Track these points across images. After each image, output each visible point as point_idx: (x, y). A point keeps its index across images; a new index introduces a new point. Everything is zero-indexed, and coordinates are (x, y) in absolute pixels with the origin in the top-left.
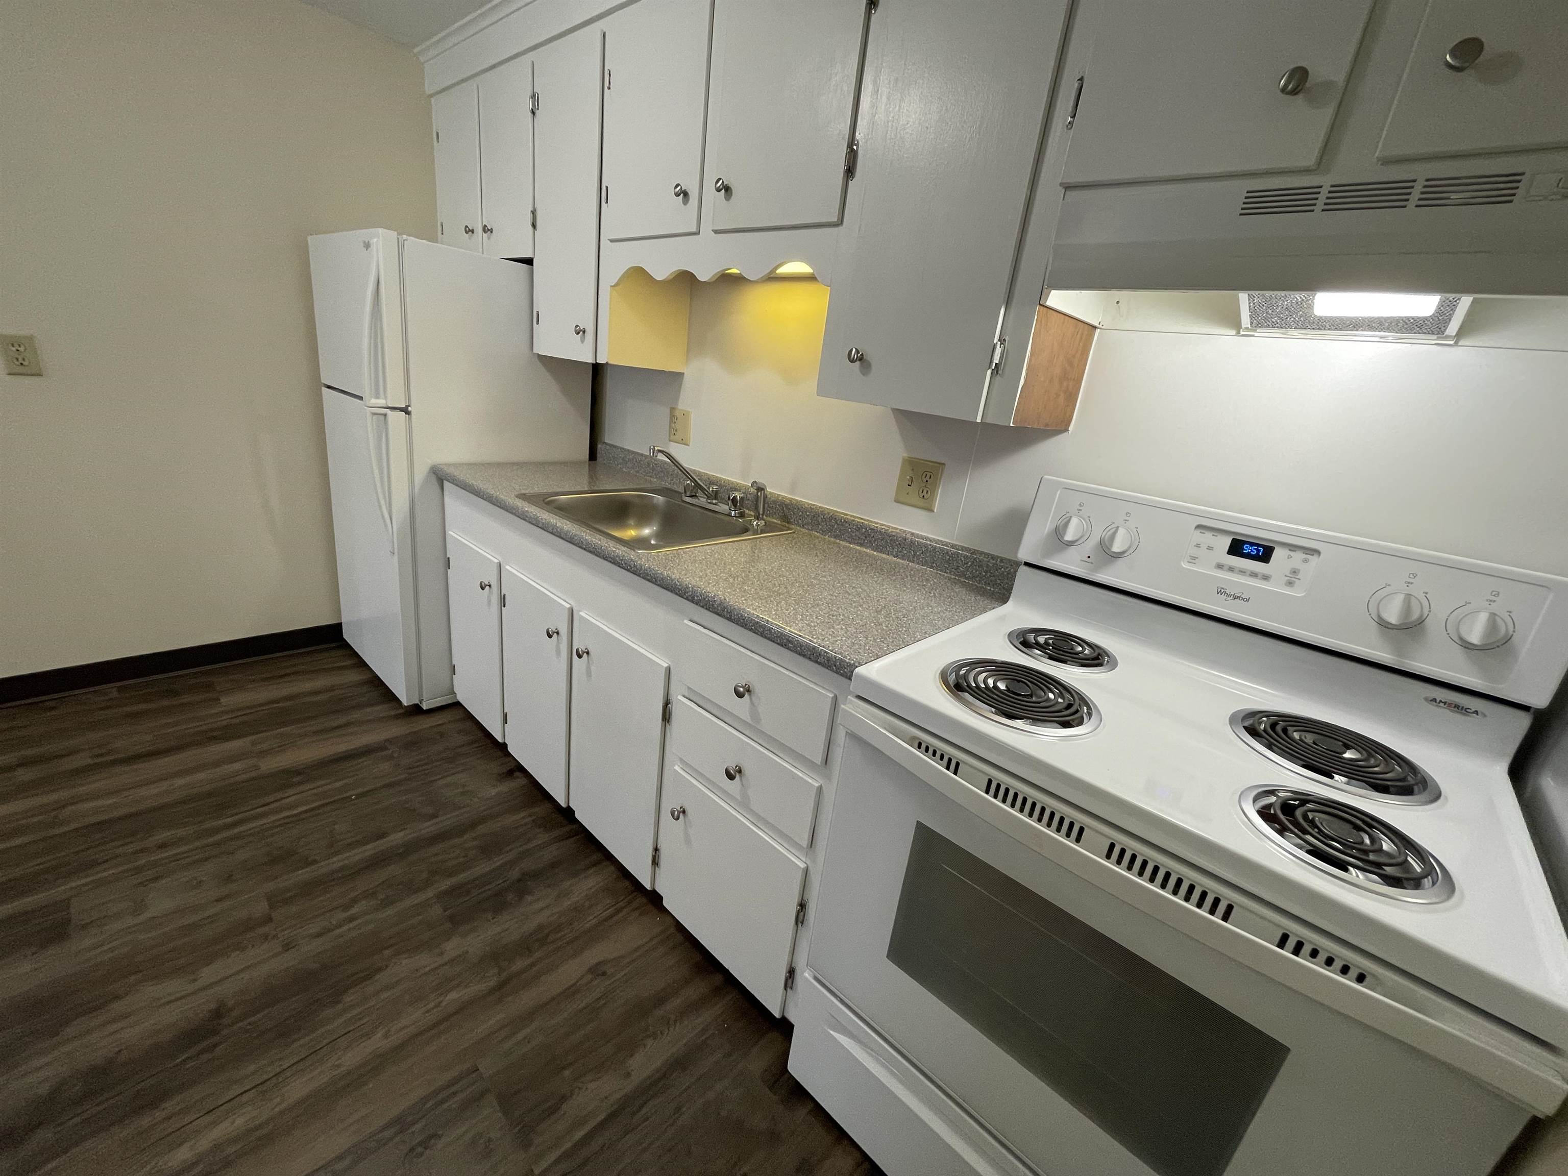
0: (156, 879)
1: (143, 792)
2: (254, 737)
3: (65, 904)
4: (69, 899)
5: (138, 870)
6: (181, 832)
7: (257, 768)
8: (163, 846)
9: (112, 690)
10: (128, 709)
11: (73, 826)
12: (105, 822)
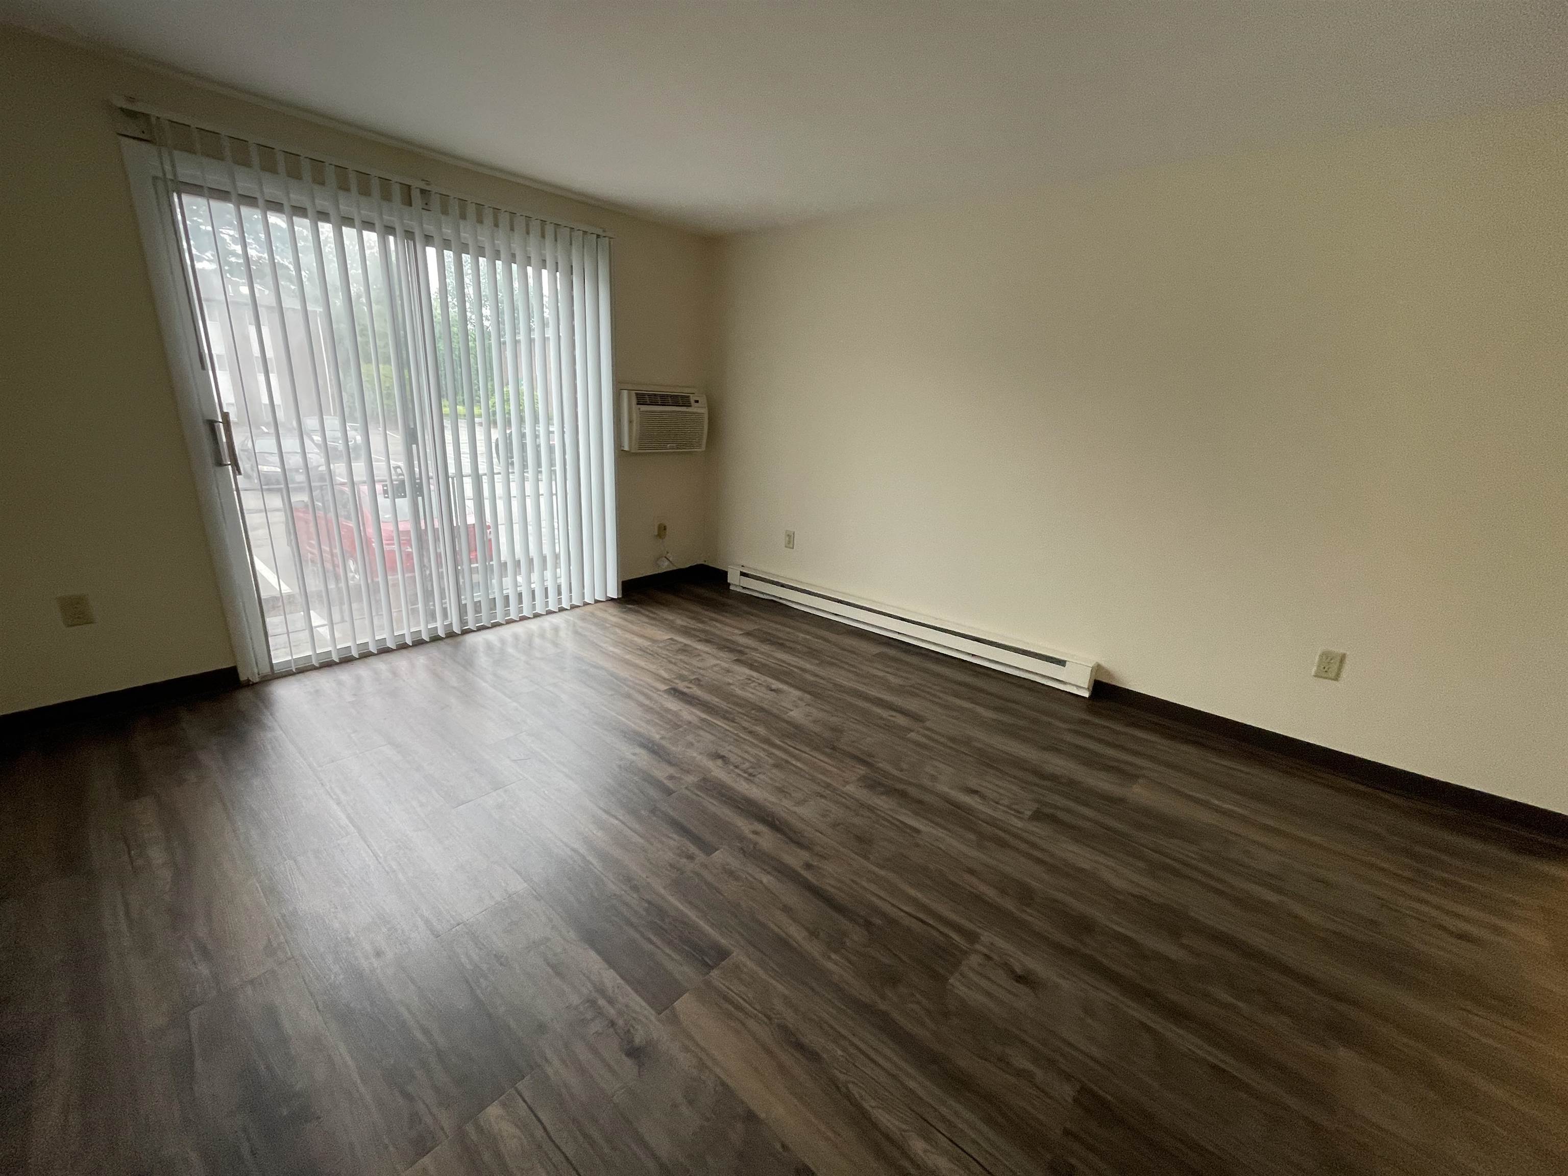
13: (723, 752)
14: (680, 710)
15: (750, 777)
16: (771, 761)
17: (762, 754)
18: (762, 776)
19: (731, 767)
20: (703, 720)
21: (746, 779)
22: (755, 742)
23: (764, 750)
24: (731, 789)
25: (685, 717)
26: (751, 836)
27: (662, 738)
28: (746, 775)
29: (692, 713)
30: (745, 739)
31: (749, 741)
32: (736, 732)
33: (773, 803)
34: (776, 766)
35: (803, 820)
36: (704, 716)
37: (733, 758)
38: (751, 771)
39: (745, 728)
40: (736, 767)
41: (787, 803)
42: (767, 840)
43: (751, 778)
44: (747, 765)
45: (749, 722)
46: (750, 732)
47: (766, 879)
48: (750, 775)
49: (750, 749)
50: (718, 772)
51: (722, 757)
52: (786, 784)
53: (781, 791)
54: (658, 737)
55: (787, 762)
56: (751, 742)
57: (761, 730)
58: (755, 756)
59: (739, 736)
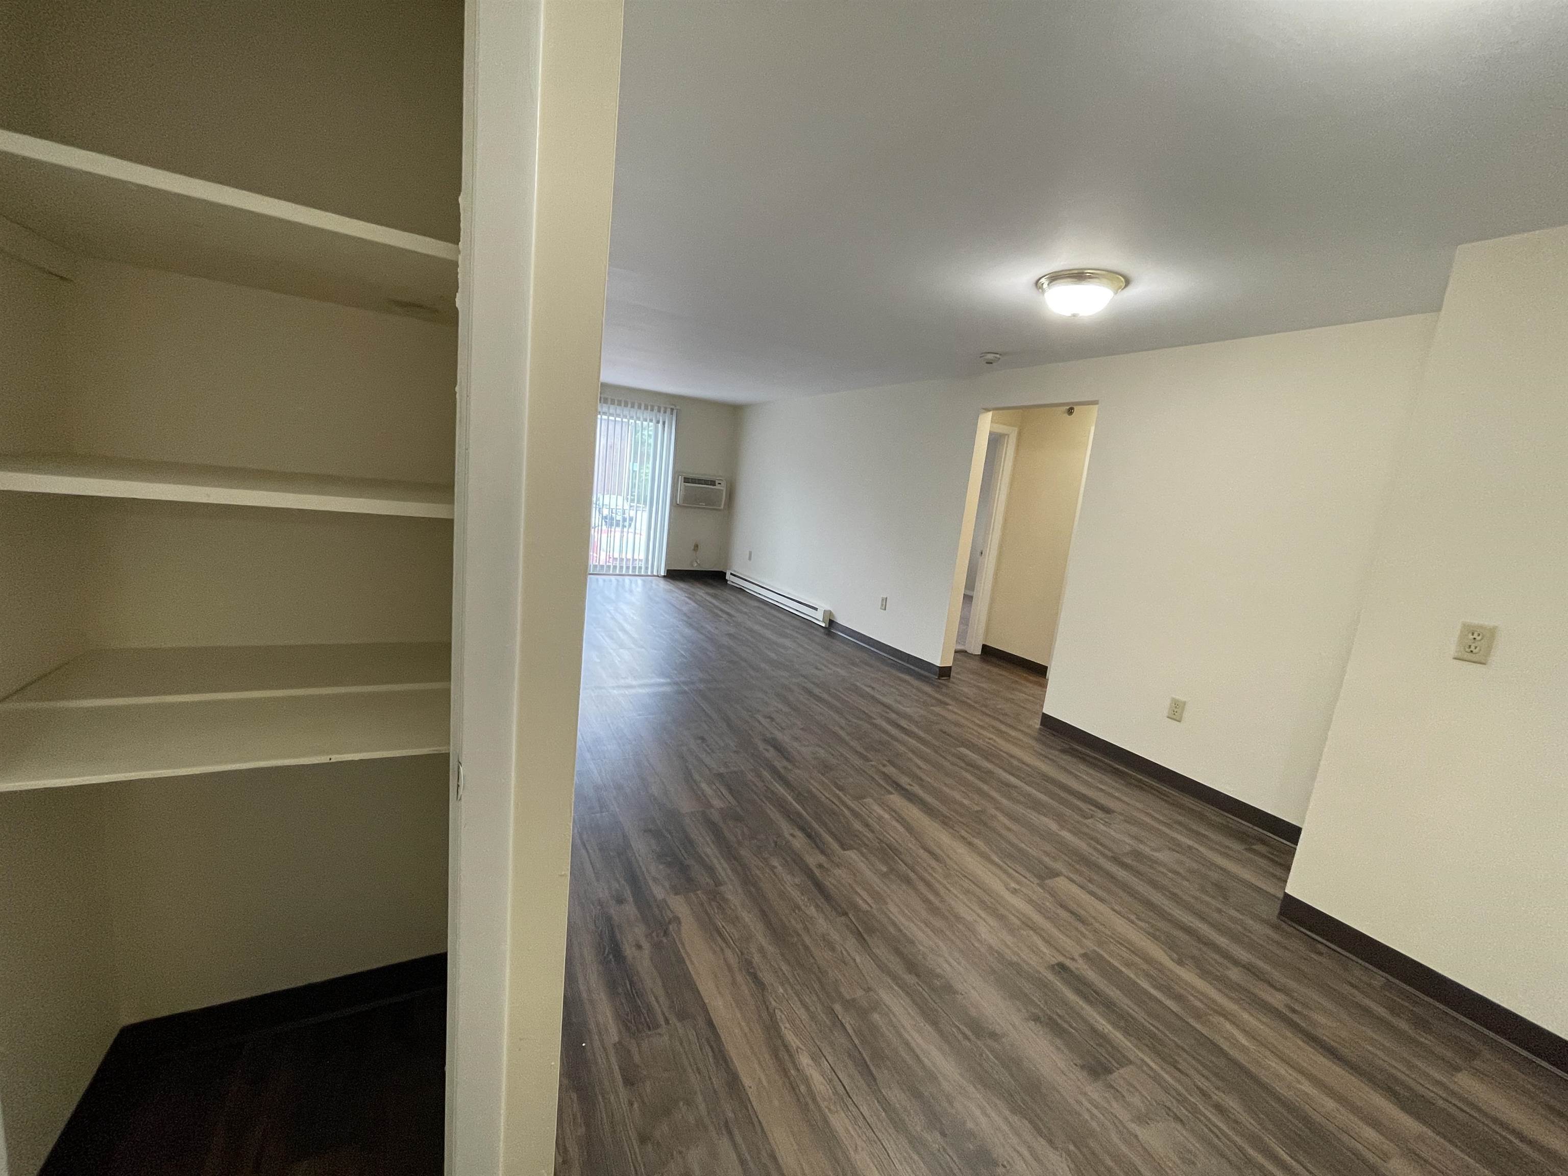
0: (1177, 1118)
1: (1273, 1063)
2: (1430, 1133)
3: (1125, 1061)
4: (1131, 1062)
5: (1182, 1100)
6: (1245, 1118)
7: (1385, 1157)
8: (1220, 1109)
9: (1379, 978)
10: (1367, 1002)
11: (1205, 1031)
12: (1221, 1050)
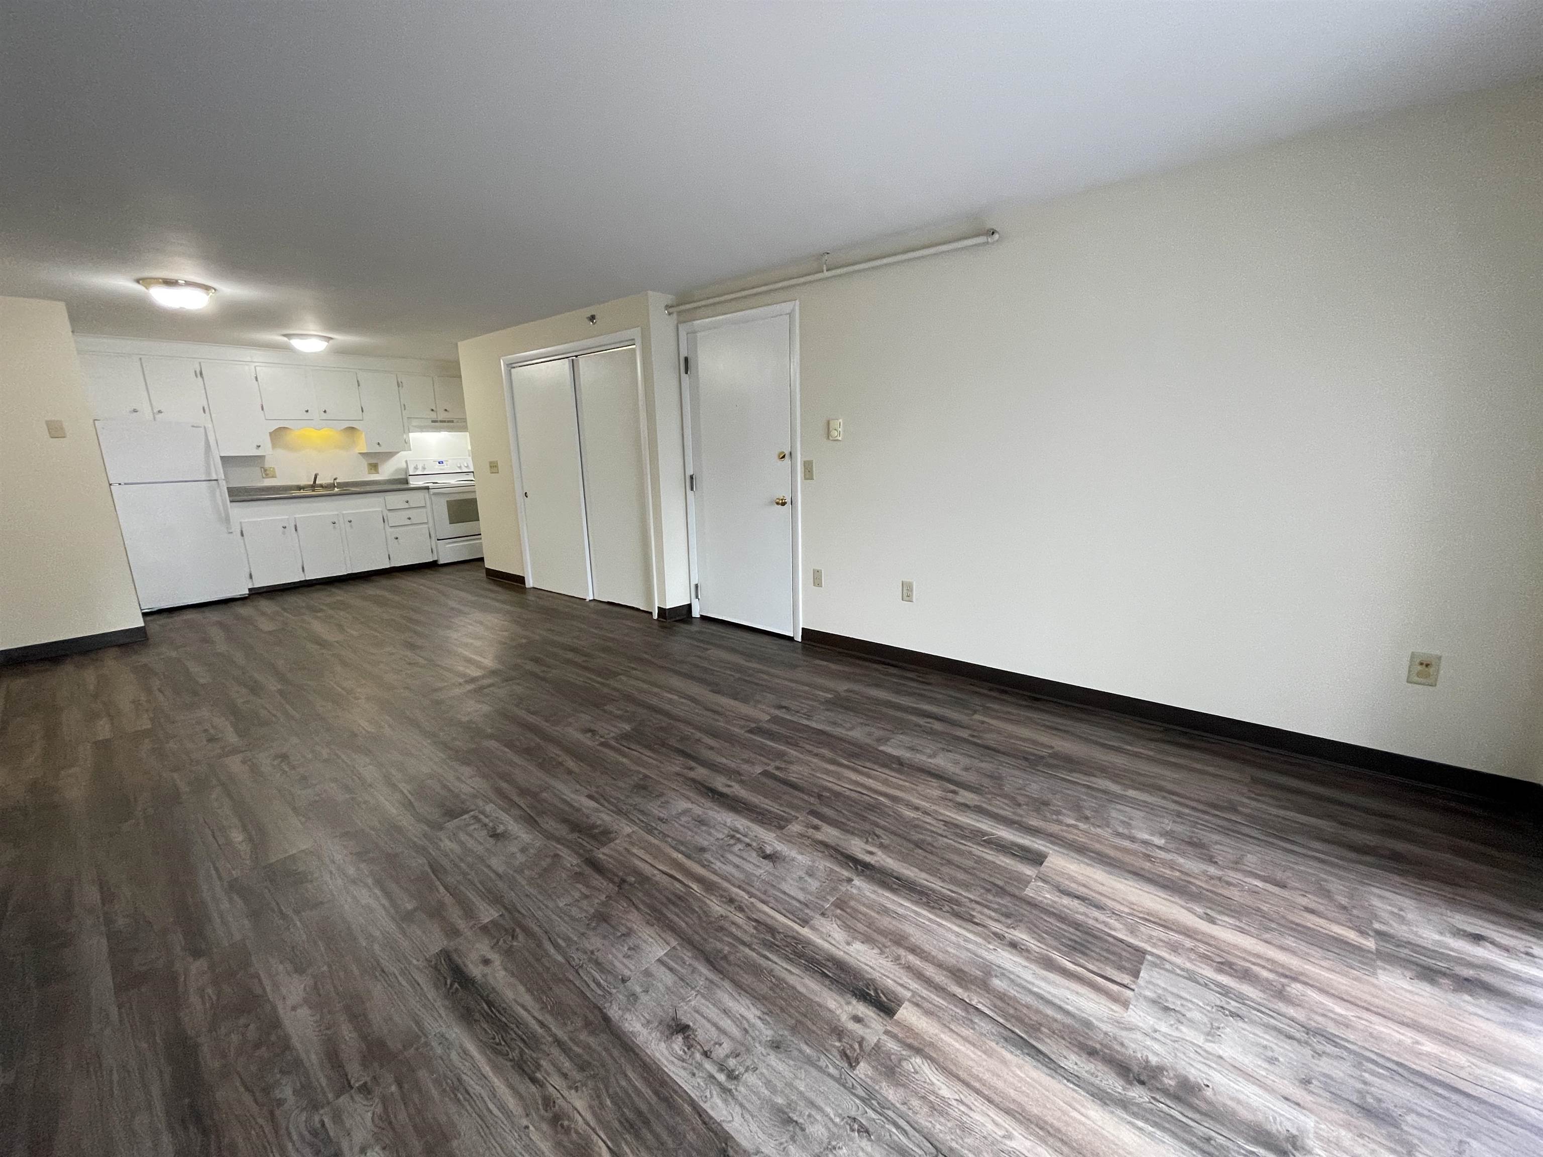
13: (767, 865)
14: (848, 944)
15: (734, 835)
16: (707, 856)
17: (718, 865)
18: (720, 836)
19: (754, 844)
20: (804, 922)
21: (737, 831)
22: (725, 884)
23: (715, 872)
24: (753, 821)
25: (835, 926)
26: (733, 784)
27: (850, 880)
28: (738, 836)
29: (827, 937)
30: (739, 887)
31: (734, 885)
32: (752, 900)
33: (711, 809)
34: (703, 850)
35: (688, 798)
36: (805, 932)
37: (753, 857)
38: (732, 842)
39: (740, 909)
40: (748, 845)
41: (698, 810)
42: (720, 783)
43: (732, 833)
44: (736, 849)
45: (733, 923)
46: (731, 901)
47: (724, 761)
48: (733, 837)
49: (734, 871)
50: (771, 840)
51: (766, 857)
52: (695, 829)
53: (701, 822)
54: (857, 882)
55: (688, 857)
56: (729, 881)
57: (717, 908)
58: (727, 862)
59: (748, 892)
